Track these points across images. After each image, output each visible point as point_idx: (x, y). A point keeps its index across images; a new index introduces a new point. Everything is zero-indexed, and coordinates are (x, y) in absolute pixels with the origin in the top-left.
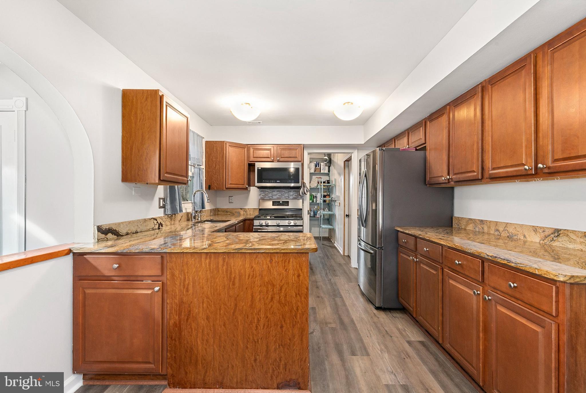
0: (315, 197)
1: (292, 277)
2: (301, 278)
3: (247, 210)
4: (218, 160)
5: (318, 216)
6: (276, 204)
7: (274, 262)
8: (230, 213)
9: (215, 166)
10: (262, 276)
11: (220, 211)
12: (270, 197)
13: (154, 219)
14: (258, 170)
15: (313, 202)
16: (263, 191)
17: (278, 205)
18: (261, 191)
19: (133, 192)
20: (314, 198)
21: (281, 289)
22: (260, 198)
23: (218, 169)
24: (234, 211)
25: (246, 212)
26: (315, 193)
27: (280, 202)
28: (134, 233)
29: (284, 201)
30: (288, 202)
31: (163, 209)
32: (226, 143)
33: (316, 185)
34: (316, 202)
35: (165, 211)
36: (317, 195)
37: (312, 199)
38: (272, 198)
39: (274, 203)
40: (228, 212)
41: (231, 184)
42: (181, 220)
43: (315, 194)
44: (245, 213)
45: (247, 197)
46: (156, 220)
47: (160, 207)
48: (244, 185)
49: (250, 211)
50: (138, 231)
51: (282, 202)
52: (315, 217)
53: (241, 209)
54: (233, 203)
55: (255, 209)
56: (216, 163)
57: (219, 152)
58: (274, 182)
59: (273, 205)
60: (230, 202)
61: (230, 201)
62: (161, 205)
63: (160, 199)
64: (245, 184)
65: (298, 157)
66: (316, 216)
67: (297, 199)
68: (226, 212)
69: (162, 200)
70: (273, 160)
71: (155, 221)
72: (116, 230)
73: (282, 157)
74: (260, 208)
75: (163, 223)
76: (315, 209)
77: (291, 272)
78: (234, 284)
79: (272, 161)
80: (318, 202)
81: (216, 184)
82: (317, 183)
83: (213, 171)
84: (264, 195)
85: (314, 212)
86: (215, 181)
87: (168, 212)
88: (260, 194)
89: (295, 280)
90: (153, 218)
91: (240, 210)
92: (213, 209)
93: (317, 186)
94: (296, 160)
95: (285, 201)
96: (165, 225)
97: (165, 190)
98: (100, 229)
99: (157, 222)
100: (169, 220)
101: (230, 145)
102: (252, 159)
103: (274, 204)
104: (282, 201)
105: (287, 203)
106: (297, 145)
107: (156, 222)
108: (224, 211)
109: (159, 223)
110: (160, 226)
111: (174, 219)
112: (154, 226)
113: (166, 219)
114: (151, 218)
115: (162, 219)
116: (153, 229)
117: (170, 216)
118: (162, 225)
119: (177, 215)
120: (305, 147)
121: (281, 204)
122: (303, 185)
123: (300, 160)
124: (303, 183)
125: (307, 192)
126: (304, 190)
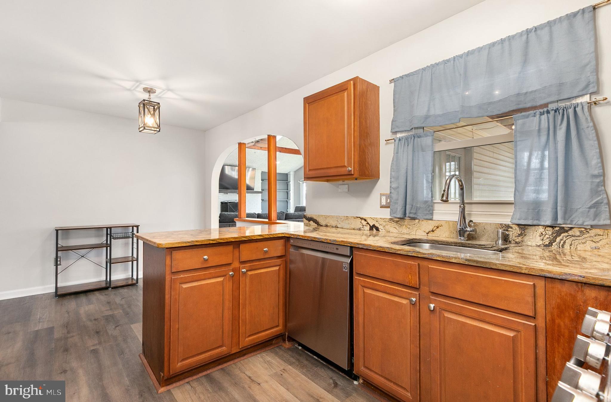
13: (361, 218)
28: (333, 227)
31: (387, 209)
46: (365, 220)
47: (381, 206)
50: (339, 226)
62: (384, 203)
63: (382, 195)
69: (384, 198)
71: (363, 221)
72: (316, 220)
75: (380, 227)
90: (359, 217)
96: (382, 230)
98: (305, 216)
99: (368, 223)
107: (364, 223)
109: (371, 225)
110: (374, 229)
111: (408, 226)
112: (362, 226)
113: (389, 223)
114: (356, 217)
115: (377, 221)
116: (360, 229)
117: (398, 220)
118: (377, 229)
119: (419, 221)
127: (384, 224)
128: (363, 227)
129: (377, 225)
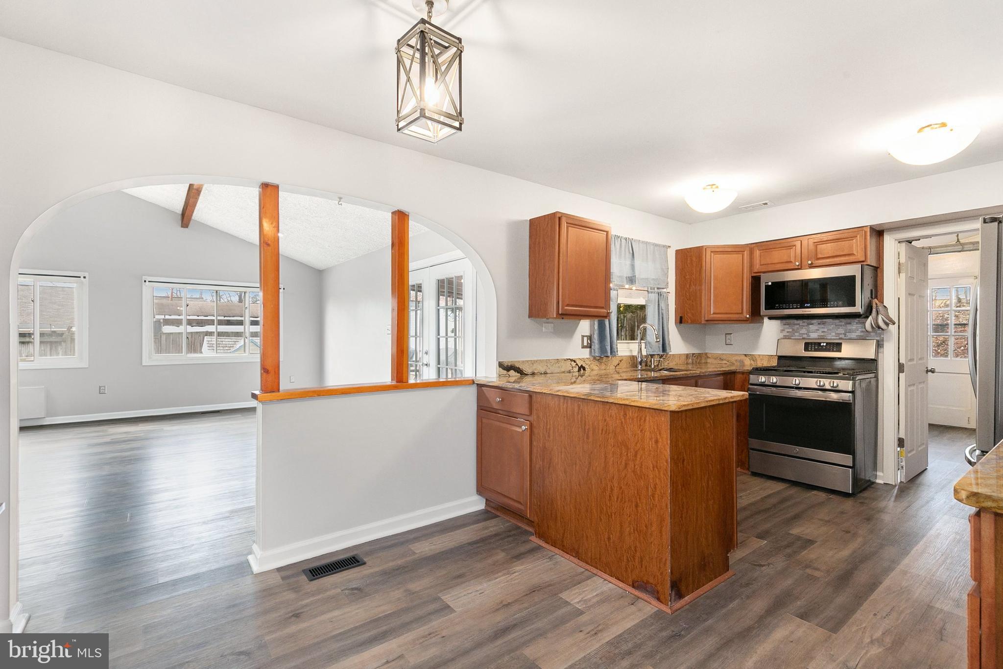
1: (649, 442)
2: (660, 444)
3: (757, 356)
4: (694, 277)
6: (811, 348)
7: (628, 417)
8: (727, 363)
9: (689, 286)
10: (615, 434)
12: (804, 334)
13: (571, 360)
14: (767, 287)
16: (788, 324)
17: (816, 350)
18: (785, 325)
19: (544, 328)
21: (636, 456)
22: (781, 336)
23: (694, 290)
24: (734, 358)
25: (754, 361)
27: (820, 343)
28: (542, 374)
29: (830, 343)
30: (839, 345)
31: (589, 349)
32: (706, 249)
35: (591, 352)
39: (808, 347)
40: (723, 360)
41: (715, 314)
42: (618, 365)
44: (752, 362)
45: (757, 336)
46: (575, 362)
47: (583, 347)
48: (740, 313)
49: (761, 360)
50: (548, 372)
53: (746, 355)
54: (732, 345)
55: (772, 356)
56: (690, 283)
57: (695, 265)
58: (799, 307)
59: (805, 350)
60: (727, 343)
61: (728, 341)
62: (585, 344)
63: (583, 337)
64: (745, 314)
65: (855, 252)
67: (867, 338)
68: (720, 359)
69: (585, 339)
70: (798, 265)
71: (573, 363)
72: (519, 368)
73: (818, 259)
74: (778, 355)
75: (586, 367)
77: (647, 434)
78: (588, 438)
79: (797, 267)
81: (690, 315)
83: (686, 294)
84: (791, 330)
86: (688, 310)
87: (595, 353)
88: (783, 330)
89: (652, 447)
90: (569, 359)
91: (743, 357)
92: (693, 354)
94: (852, 259)
95: (834, 343)
96: (589, 369)
97: (592, 326)
98: (501, 365)
99: (577, 364)
100: (597, 363)
101: (713, 250)
102: (757, 267)
104: (827, 343)
105: (837, 347)
106: (854, 230)
107: (574, 364)
108: (716, 357)
109: (580, 366)
110: (582, 369)
111: (606, 363)
112: (572, 368)
113: (592, 362)
114: (567, 359)
115: (584, 362)
116: (569, 372)
117: (599, 358)
118: (584, 369)
119: (612, 358)
120: (885, 231)
121: (824, 347)
122: (874, 310)
123: (863, 259)
124: (874, 305)
125: (887, 324)
126: (877, 320)
127: (590, 363)
129: (584, 365)
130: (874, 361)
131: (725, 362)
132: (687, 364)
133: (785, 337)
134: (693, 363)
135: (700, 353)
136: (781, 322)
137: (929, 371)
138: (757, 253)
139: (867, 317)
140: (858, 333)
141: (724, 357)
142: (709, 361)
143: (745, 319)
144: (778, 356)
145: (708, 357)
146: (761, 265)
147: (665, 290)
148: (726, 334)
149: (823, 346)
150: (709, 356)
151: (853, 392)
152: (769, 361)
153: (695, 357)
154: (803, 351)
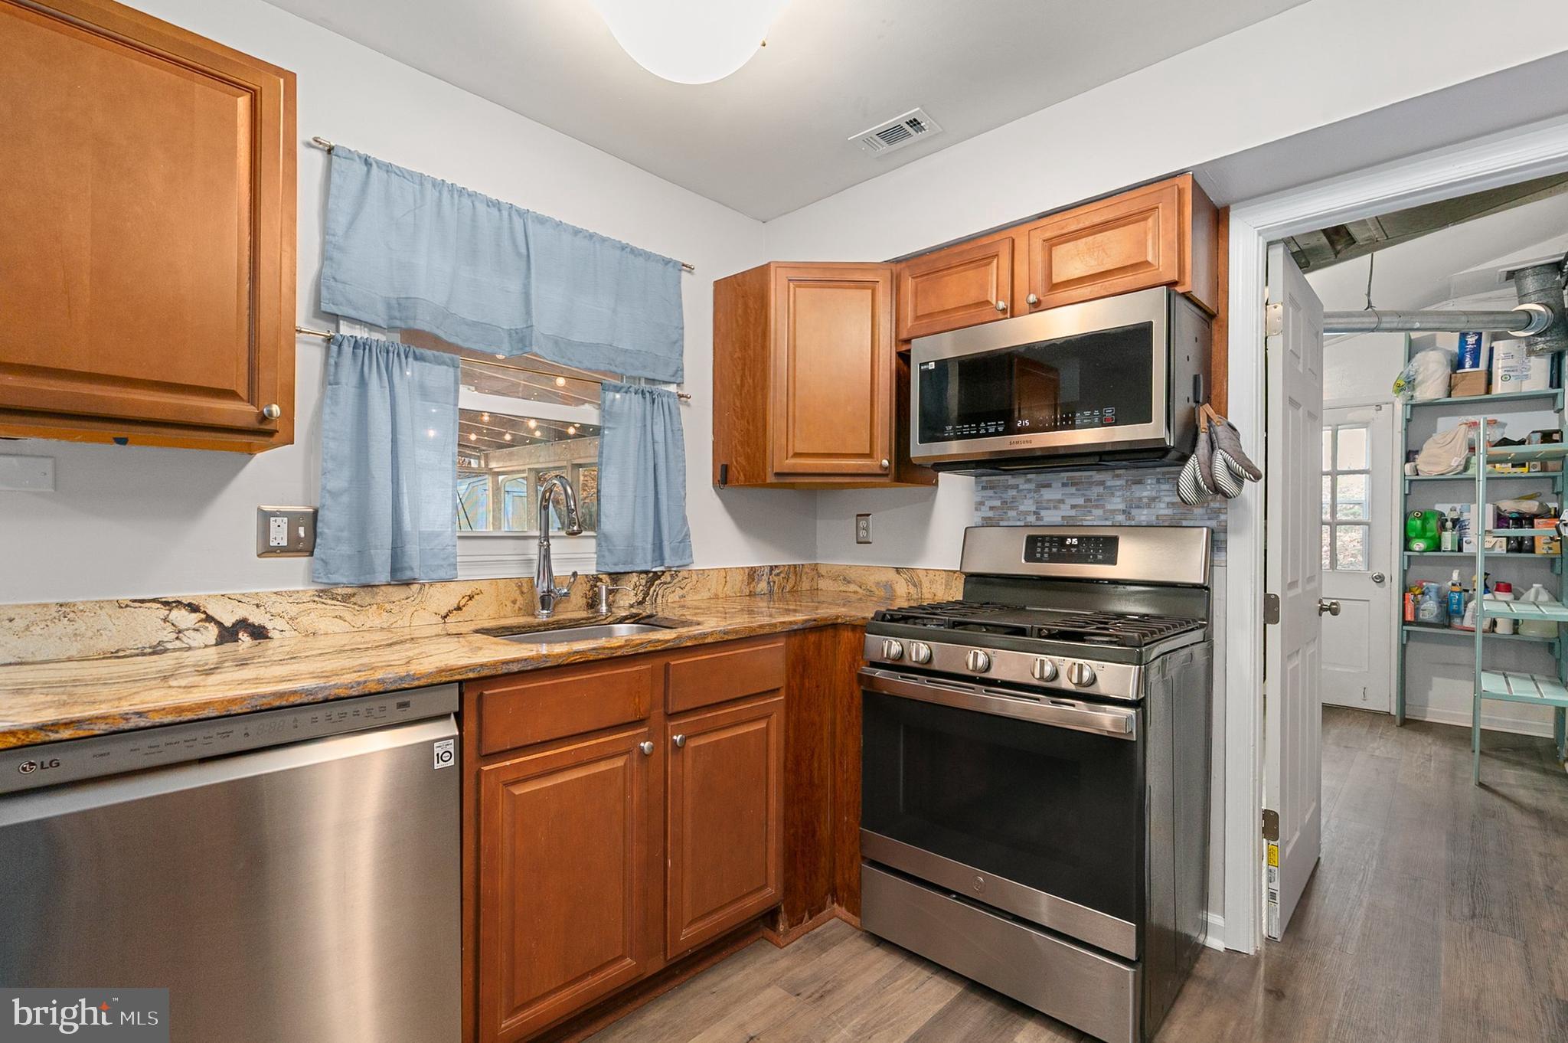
0: (1449, 524)
3: (922, 574)
4: (751, 352)
5: (1468, 622)
6: (1042, 554)
8: (858, 589)
9: (742, 380)
11: (822, 576)
12: (1027, 513)
13: (166, 604)
14: (924, 374)
15: (1438, 548)
16: (993, 488)
17: (1053, 559)
18: (984, 488)
20: (1443, 528)
22: (977, 519)
23: (752, 391)
24: (872, 578)
25: (915, 586)
26: (1450, 506)
27: (1063, 539)
29: (1089, 538)
30: (1113, 543)
31: (296, 559)
32: (776, 273)
33: (1457, 461)
34: (1460, 549)
35: (305, 568)
36: (1465, 516)
37: (1429, 534)
38: (1038, 519)
39: (1035, 547)
40: (849, 582)
41: (797, 455)
42: (457, 609)
43: (1453, 510)
44: (912, 590)
45: (924, 520)
46: (193, 608)
47: (267, 552)
48: (869, 456)
49: (932, 582)
51: (1075, 541)
52: (1449, 626)
53: (898, 570)
54: (870, 543)
55: (953, 572)
58: (1003, 428)
59: (1027, 559)
60: (860, 540)
61: (862, 533)
62: (281, 542)
63: (265, 517)
64: (883, 459)
65: (1153, 257)
66: (1456, 621)
67: (1184, 523)
68: (845, 579)
69: (280, 522)
70: (1005, 308)
73: (1055, 285)
74: (965, 570)
75: (275, 625)
76: (1450, 583)
79: (1000, 313)
80: (1467, 549)
81: (742, 461)
82: (1466, 452)
85: (1444, 601)
86: (739, 447)
87: (329, 571)
88: (982, 503)
90: (154, 601)
91: (892, 575)
92: (773, 568)
93: (1466, 469)
94: (1143, 276)
95: (1097, 538)
96: (292, 634)
99: (209, 619)
100: (340, 607)
101: (794, 275)
102: (908, 327)
103: (1035, 552)
104: (1080, 538)
105: (1106, 548)
106: (1149, 189)
107: (188, 620)
108: (839, 576)
109: (228, 624)
110: (243, 637)
111: (388, 606)
112: (174, 635)
113: (314, 605)
114: (135, 601)
115: (258, 606)
116: (158, 650)
117: (348, 591)
118: (259, 633)
119: (421, 589)
120: (1231, 207)
121: (1074, 550)
122: (1203, 437)
123: (1173, 276)
124: (1203, 423)
125: (1238, 479)
126: (1210, 468)
127: (293, 610)
128: (177, 638)
129: (256, 618)
130: (1202, 591)
131: (853, 587)
132: (752, 595)
133: (988, 523)
134: (771, 592)
135: (795, 566)
136: (976, 483)
137: (1326, 610)
138: (909, 284)
139: (1184, 459)
140: (1162, 510)
141: (852, 575)
142: (823, 584)
143: (880, 472)
144: (965, 574)
145: (820, 576)
146: (917, 318)
147: (673, 388)
148: (858, 515)
149: (1071, 545)
150: (823, 571)
151: (1137, 704)
152: (947, 585)
153: (778, 575)
154: (1023, 561)
